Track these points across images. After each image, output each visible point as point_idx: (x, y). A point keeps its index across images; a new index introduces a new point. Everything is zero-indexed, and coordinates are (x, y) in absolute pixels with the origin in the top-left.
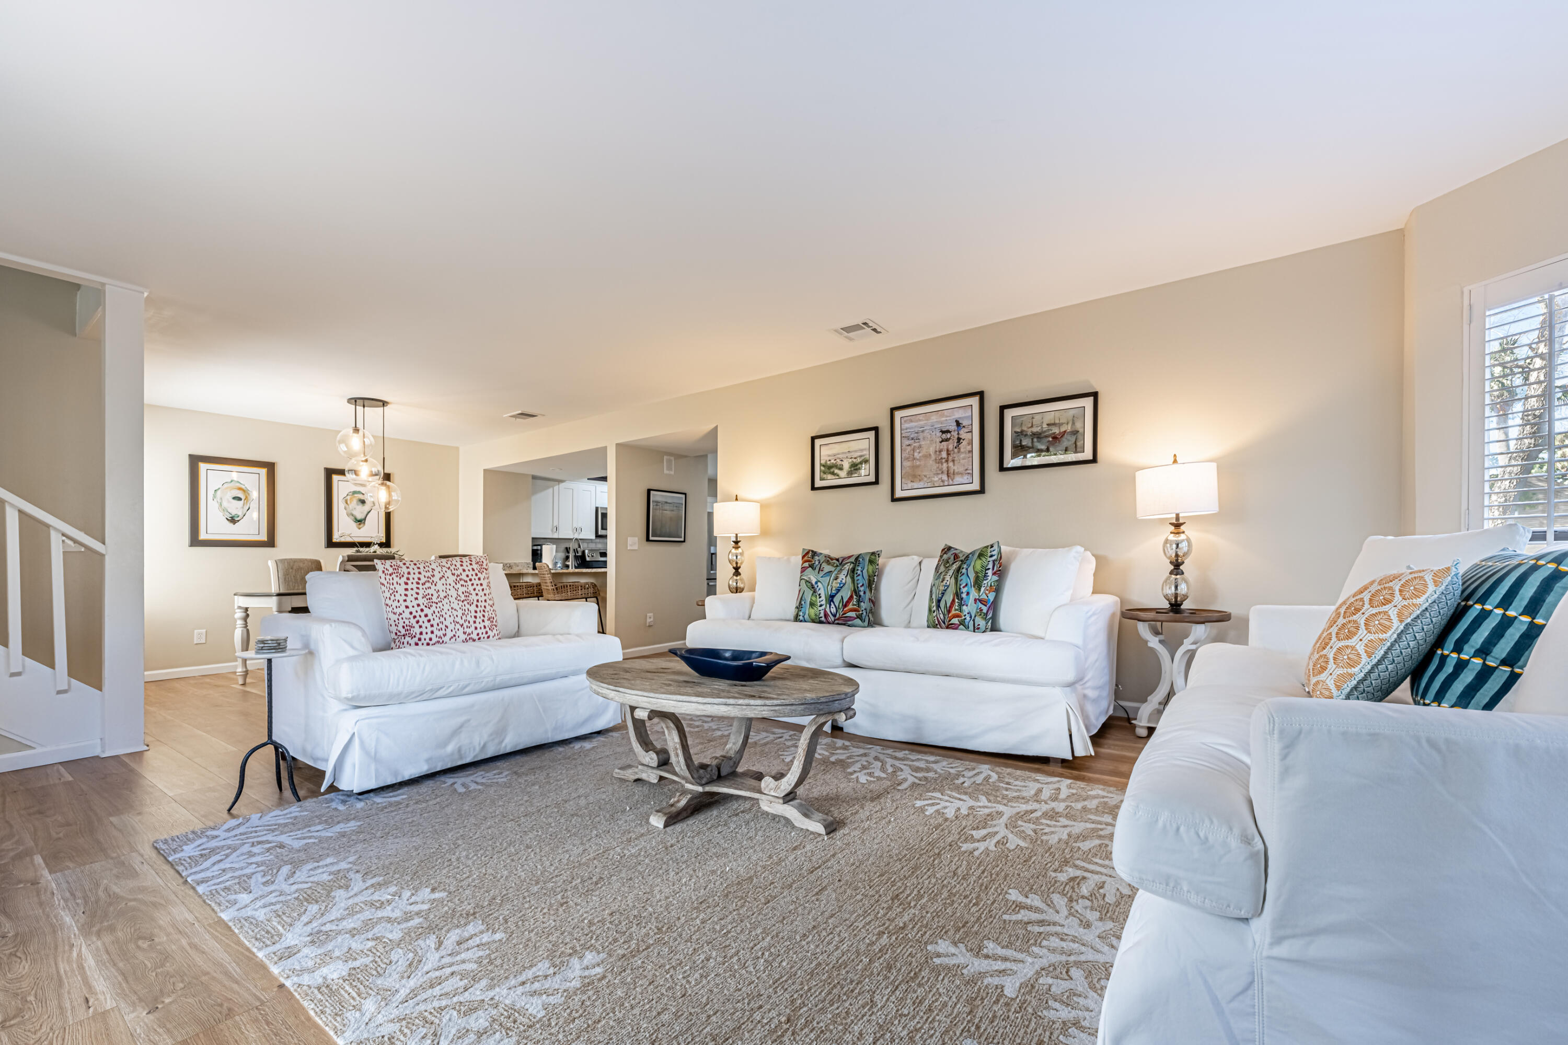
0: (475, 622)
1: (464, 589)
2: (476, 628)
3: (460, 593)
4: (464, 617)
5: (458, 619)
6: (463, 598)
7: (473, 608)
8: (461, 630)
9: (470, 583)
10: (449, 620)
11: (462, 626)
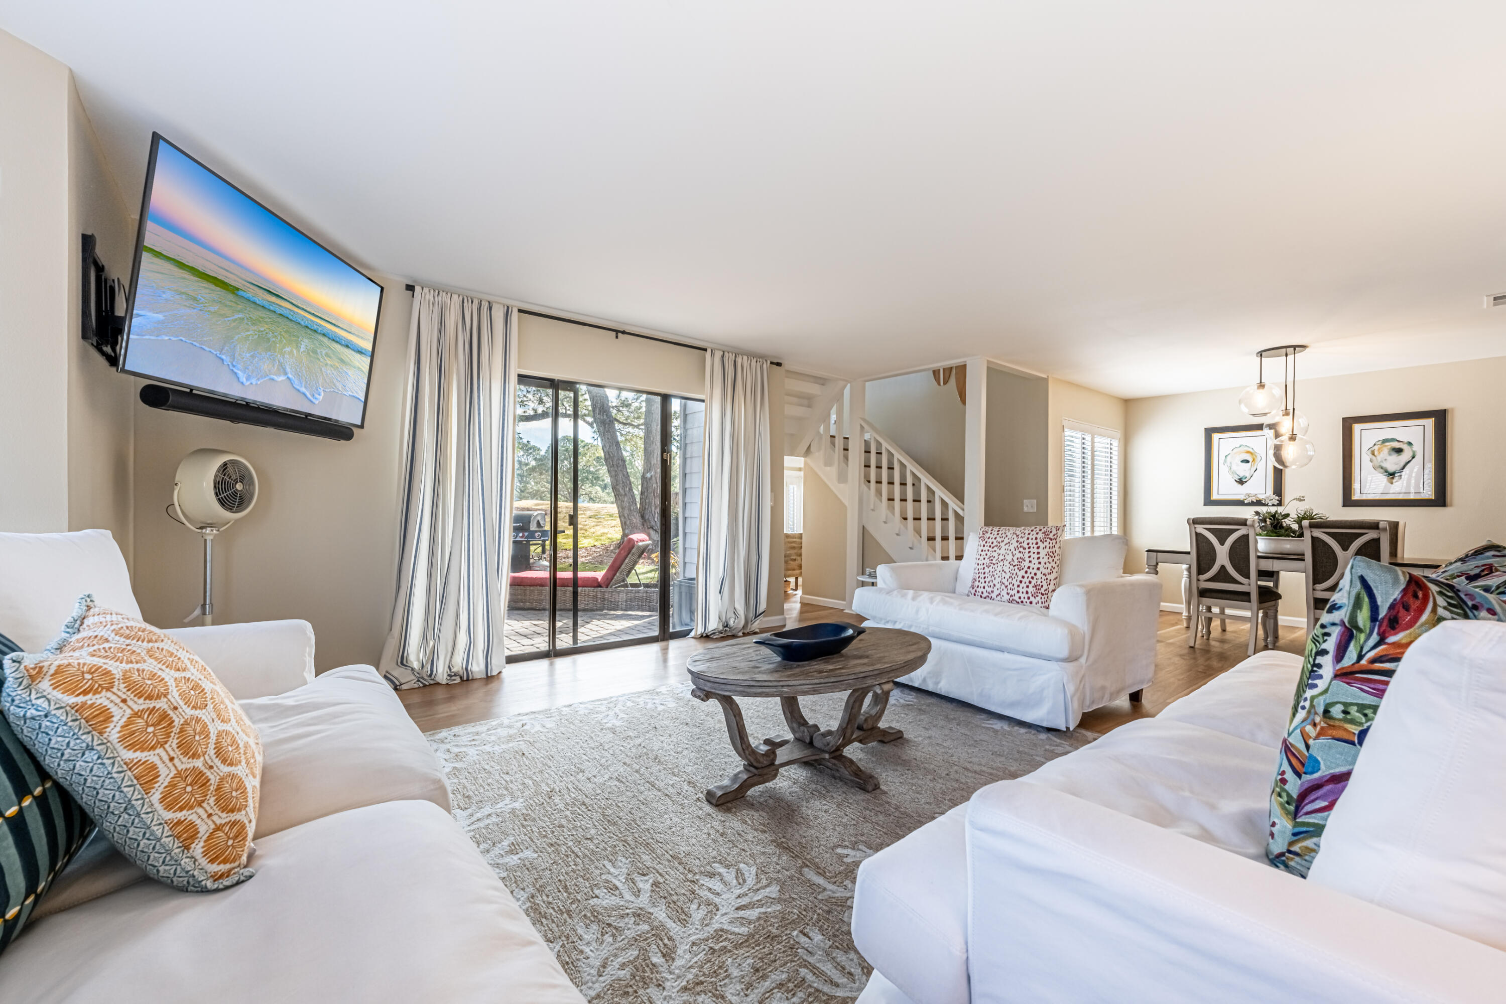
0: (1018, 586)
1: (1021, 555)
2: (1018, 592)
3: (1015, 559)
4: (1010, 580)
5: (1004, 581)
6: (1016, 562)
7: (1022, 573)
8: (1005, 590)
9: (1027, 550)
10: (998, 580)
11: (1006, 587)
